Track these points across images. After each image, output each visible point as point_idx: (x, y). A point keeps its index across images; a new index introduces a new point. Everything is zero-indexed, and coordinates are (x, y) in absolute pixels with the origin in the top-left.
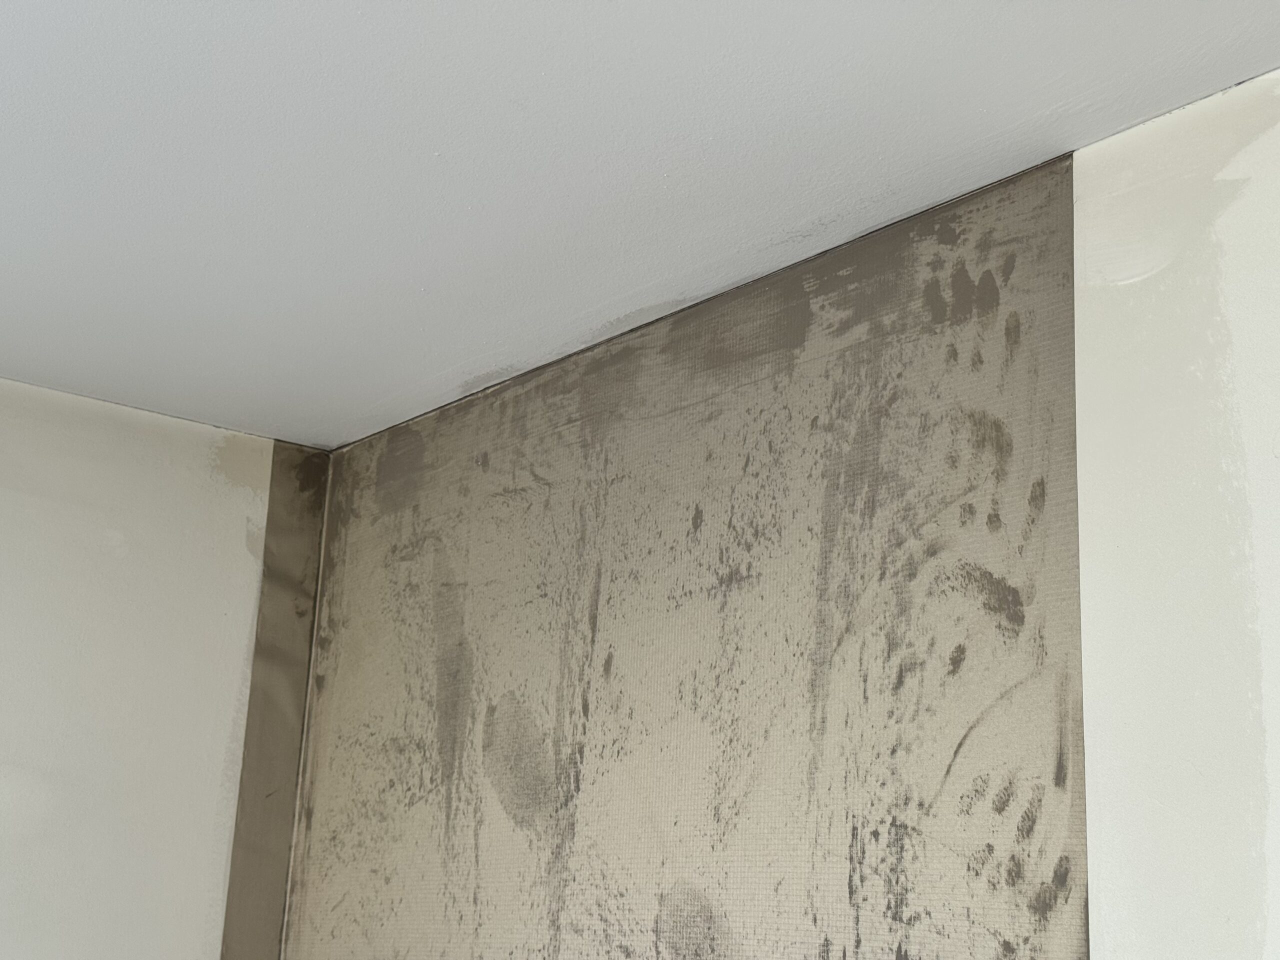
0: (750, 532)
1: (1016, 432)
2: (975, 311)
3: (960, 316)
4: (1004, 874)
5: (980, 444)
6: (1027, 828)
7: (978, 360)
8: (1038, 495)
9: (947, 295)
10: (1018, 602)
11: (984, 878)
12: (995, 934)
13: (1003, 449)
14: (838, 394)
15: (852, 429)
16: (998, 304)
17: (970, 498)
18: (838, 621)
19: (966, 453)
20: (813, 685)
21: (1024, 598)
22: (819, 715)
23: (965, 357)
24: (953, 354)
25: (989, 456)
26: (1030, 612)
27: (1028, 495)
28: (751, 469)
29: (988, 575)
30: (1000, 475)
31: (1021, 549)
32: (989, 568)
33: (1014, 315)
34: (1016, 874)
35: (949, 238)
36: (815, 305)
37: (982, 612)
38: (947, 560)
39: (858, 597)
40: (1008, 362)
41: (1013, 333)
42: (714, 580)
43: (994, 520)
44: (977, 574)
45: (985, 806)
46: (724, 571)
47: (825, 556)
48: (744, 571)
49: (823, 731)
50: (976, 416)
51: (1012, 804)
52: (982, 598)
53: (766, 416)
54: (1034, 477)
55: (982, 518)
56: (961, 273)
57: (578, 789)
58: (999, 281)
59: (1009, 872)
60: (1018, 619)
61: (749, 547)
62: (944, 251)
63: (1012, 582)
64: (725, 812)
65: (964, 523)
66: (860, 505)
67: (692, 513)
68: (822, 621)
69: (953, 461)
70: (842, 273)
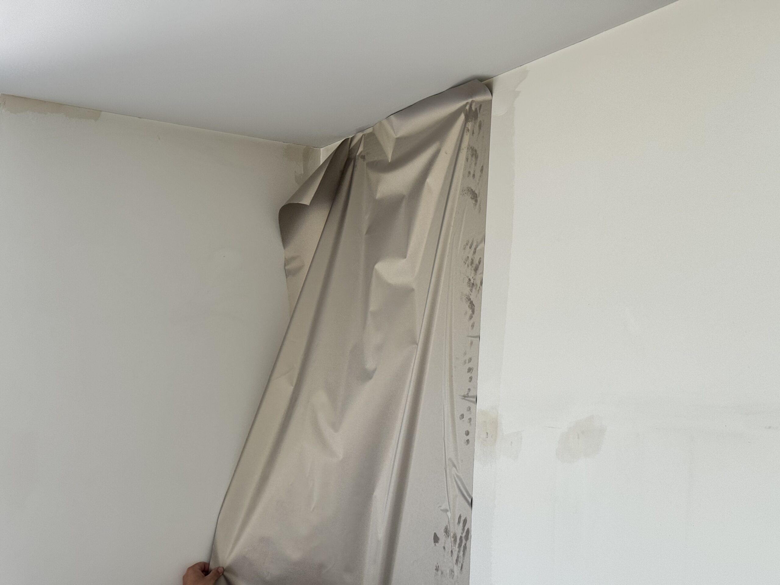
1: (479, 152)
2: (473, 119)
3: (470, 120)
4: (470, 263)
5: (472, 156)
6: (475, 252)
7: (473, 132)
8: (482, 170)
9: (468, 113)
10: (477, 197)
11: (467, 264)
12: (468, 277)
13: (476, 157)
16: (478, 118)
17: (469, 170)
19: (470, 157)
21: (478, 196)
23: (471, 131)
24: (469, 130)
25: (474, 159)
26: (479, 199)
27: (480, 169)
29: (472, 190)
30: (476, 164)
31: (478, 183)
32: (472, 188)
33: (480, 121)
34: (472, 263)
37: (470, 199)
40: (479, 133)
41: (480, 126)
43: (474, 175)
44: (470, 189)
45: (468, 247)
50: (472, 148)
51: (473, 246)
52: (470, 196)
54: (482, 165)
55: (472, 175)
58: (478, 111)
60: (476, 201)
63: (477, 192)
65: (468, 176)
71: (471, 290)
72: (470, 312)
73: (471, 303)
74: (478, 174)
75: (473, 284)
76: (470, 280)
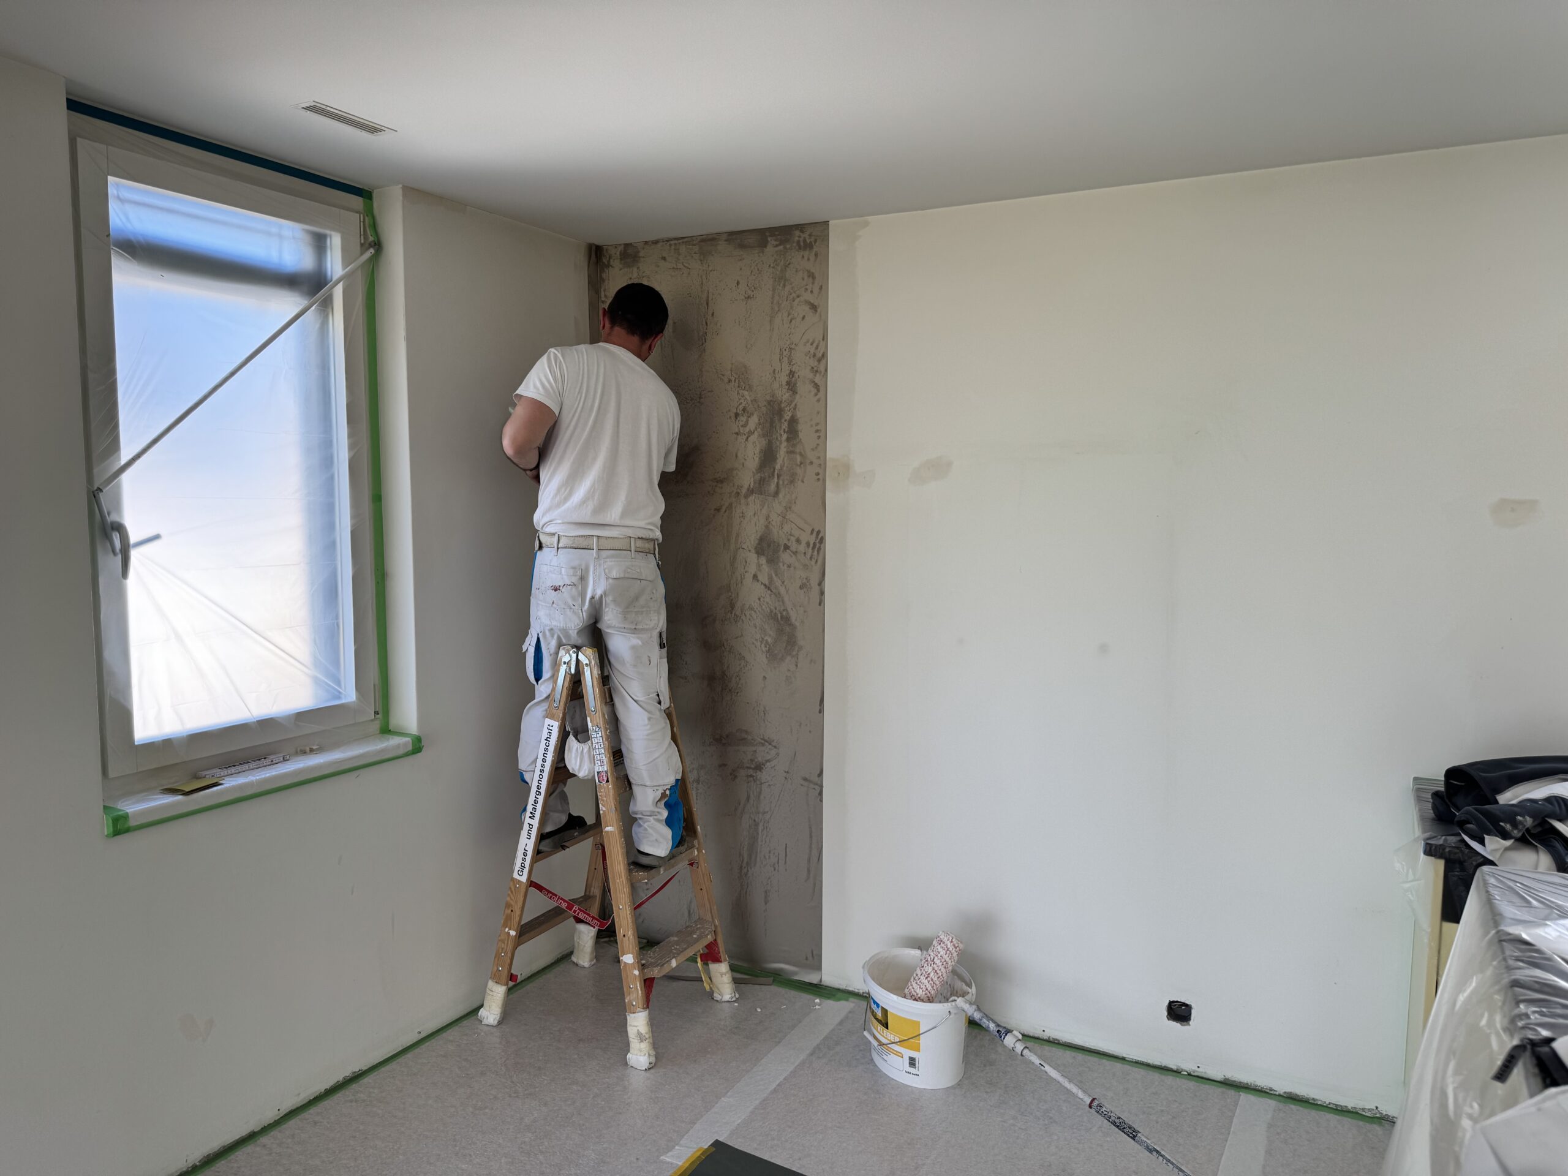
0: (753, 288)
1: (816, 275)
2: (808, 249)
3: (805, 248)
5: (809, 276)
6: (817, 348)
7: (809, 259)
9: (802, 244)
10: (816, 308)
12: (811, 366)
13: (814, 278)
14: (776, 260)
15: (779, 268)
16: (813, 248)
17: (807, 287)
18: (776, 309)
19: (806, 278)
20: (770, 321)
22: (772, 327)
23: (806, 258)
24: (803, 257)
25: (811, 279)
26: (819, 310)
27: (819, 287)
28: (753, 274)
30: (813, 283)
31: (817, 298)
33: (816, 251)
35: (802, 231)
36: (769, 239)
37: (808, 309)
38: (802, 299)
39: (781, 304)
42: (743, 297)
43: (812, 292)
44: (808, 302)
45: (809, 344)
46: (747, 296)
47: (773, 295)
49: (773, 330)
50: (808, 270)
51: (814, 344)
52: (808, 306)
54: (820, 284)
55: (809, 291)
56: (805, 241)
57: (706, 342)
58: (813, 244)
59: (813, 355)
60: (816, 311)
61: (753, 291)
62: (801, 234)
63: (815, 304)
64: (749, 346)
65: (805, 292)
66: (781, 285)
67: (736, 282)
68: (772, 308)
69: (803, 279)
71: (815, 376)
72: (814, 391)
73: (816, 384)
74: (816, 290)
75: (817, 371)
76: (813, 368)
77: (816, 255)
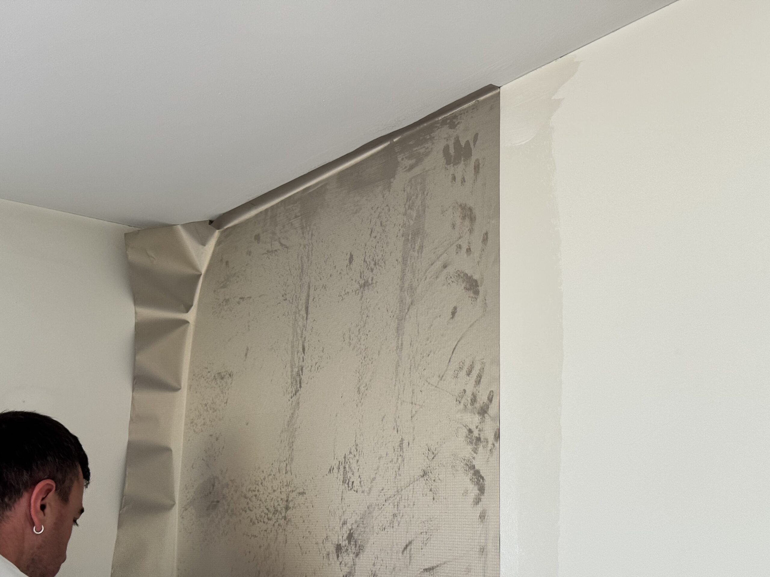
0: (373, 263)
1: (477, 212)
2: (462, 159)
3: (456, 162)
4: (470, 401)
5: (464, 218)
6: (478, 382)
7: (463, 181)
8: (485, 239)
9: (452, 151)
10: (477, 286)
11: (462, 404)
12: (466, 426)
13: (472, 219)
14: (409, 199)
15: (414, 214)
16: (471, 155)
17: (459, 242)
18: (408, 300)
19: (458, 221)
20: (398, 329)
21: (479, 283)
22: (400, 342)
23: (459, 179)
24: (454, 178)
25: (467, 222)
26: (481, 289)
27: (482, 238)
28: (374, 235)
29: (466, 275)
30: (471, 231)
31: (478, 262)
32: (467, 272)
33: (477, 160)
34: (474, 400)
35: (453, 126)
36: (399, 159)
37: (464, 291)
38: (450, 270)
39: (416, 289)
40: (475, 181)
42: (358, 286)
43: (469, 250)
44: (462, 275)
45: (463, 373)
46: (362, 282)
47: (403, 271)
48: (370, 282)
49: (402, 348)
50: (463, 206)
51: (473, 372)
52: (463, 285)
53: (379, 210)
54: (484, 231)
55: (464, 250)
56: (457, 142)
57: (301, 387)
58: (472, 146)
59: (471, 400)
60: (477, 293)
61: (372, 270)
62: (451, 131)
63: (476, 277)
64: (362, 389)
65: (457, 253)
66: (417, 248)
67: (348, 256)
68: (401, 301)
69: (454, 226)
70: (411, 143)
71: (475, 451)
72: (474, 491)
73: (477, 473)
74: (477, 245)
75: (478, 439)
76: (470, 431)
77: (477, 168)
